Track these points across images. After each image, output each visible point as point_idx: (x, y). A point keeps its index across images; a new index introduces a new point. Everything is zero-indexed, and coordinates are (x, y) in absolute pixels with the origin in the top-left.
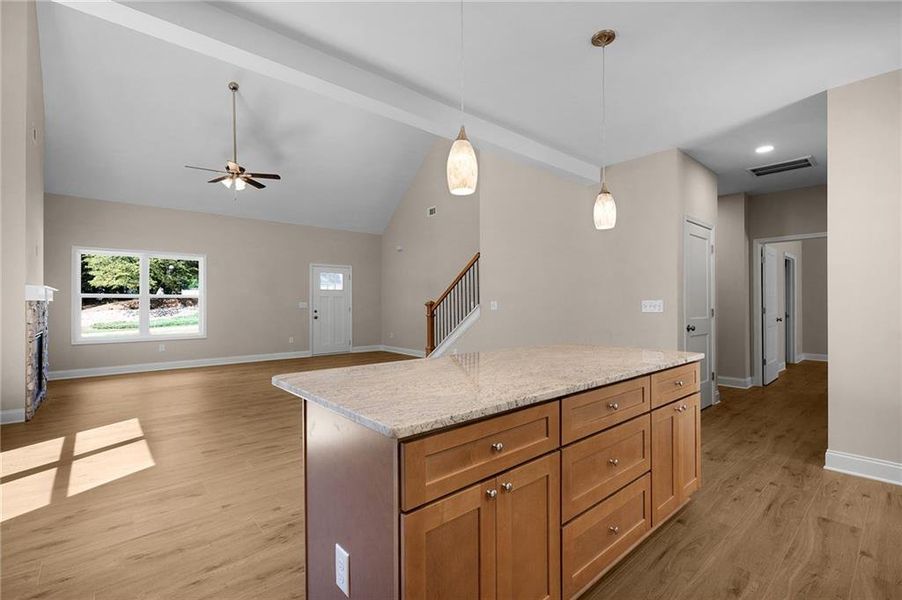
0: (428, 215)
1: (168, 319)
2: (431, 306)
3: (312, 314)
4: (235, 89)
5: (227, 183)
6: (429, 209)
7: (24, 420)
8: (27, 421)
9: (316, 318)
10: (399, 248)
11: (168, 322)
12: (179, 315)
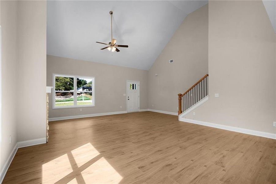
0: (170, 63)
1: (68, 99)
2: (180, 96)
3: (127, 98)
4: (112, 13)
5: (109, 49)
6: (170, 60)
7: (46, 143)
8: (47, 143)
9: (129, 99)
10: (156, 75)
11: (68, 100)
12: (72, 98)
